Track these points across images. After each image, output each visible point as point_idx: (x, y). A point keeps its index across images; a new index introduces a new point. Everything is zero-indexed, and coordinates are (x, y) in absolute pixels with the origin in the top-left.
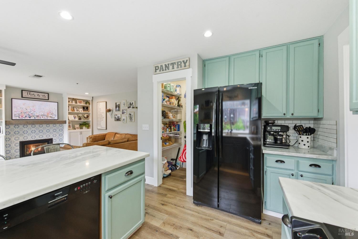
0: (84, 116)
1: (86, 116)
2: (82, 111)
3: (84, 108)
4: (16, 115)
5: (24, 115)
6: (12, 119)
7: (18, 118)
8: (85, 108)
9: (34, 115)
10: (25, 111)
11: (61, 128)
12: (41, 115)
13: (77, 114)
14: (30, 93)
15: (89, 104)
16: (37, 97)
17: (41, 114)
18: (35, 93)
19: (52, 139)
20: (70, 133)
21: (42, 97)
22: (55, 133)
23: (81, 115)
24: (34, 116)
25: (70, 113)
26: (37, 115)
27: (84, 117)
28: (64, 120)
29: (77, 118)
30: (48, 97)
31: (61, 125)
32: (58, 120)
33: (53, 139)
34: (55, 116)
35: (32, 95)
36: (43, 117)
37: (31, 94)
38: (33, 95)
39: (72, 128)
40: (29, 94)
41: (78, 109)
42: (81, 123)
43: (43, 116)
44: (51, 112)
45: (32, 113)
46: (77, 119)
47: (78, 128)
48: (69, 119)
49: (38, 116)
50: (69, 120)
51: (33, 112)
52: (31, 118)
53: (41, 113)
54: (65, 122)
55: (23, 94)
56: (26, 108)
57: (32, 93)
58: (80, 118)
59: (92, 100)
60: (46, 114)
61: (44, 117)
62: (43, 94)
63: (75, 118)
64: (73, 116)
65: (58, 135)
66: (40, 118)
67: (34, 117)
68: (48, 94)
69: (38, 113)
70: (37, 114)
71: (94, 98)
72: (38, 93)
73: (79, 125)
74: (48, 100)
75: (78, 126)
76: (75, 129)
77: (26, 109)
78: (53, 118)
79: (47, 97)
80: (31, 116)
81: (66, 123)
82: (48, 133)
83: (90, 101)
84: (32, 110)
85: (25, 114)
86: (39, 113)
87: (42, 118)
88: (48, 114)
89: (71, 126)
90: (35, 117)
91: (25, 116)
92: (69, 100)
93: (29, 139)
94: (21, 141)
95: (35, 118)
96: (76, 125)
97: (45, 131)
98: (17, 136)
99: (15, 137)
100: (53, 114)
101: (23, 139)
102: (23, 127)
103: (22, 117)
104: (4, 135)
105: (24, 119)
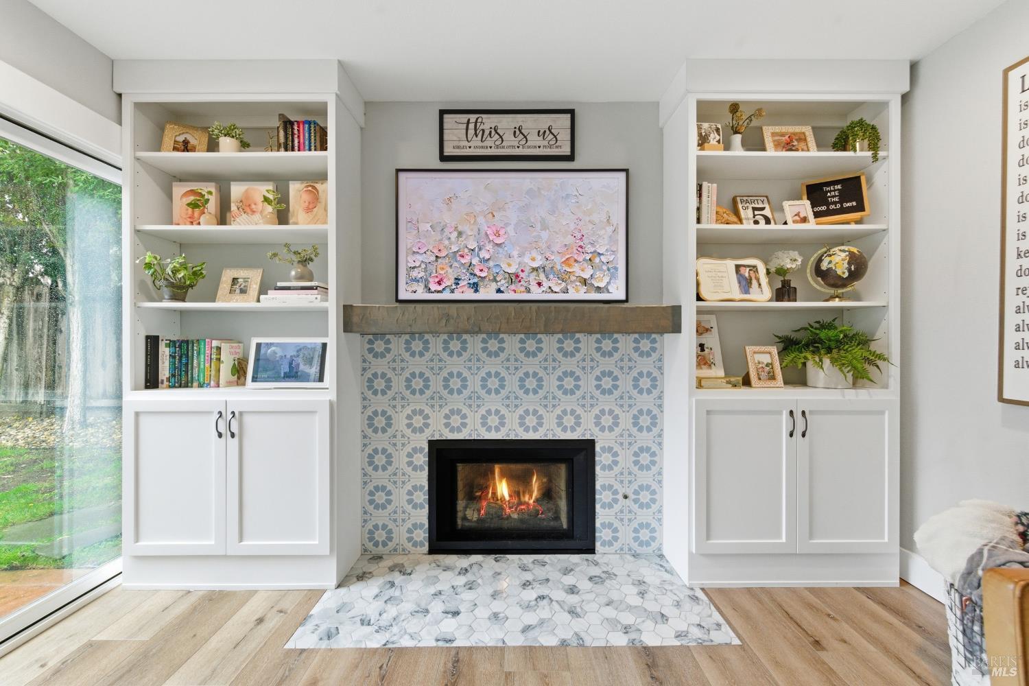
0: (824, 266)
1: (839, 261)
2: (804, 220)
3: (816, 193)
4: (414, 274)
5: (450, 271)
6: (397, 300)
7: (422, 295)
8: (833, 194)
9: (495, 270)
10: (454, 249)
11: (645, 365)
12: (535, 270)
13: (765, 247)
14: (476, 122)
15: (874, 140)
16: (511, 144)
17: (533, 259)
18: (506, 122)
19: (591, 443)
20: (708, 412)
21: (539, 141)
22: (607, 403)
23: (790, 260)
24: (495, 280)
25: (707, 246)
26: (512, 270)
27: (823, 274)
28: (667, 302)
29: (764, 280)
30: (569, 137)
31: (645, 345)
32: (626, 305)
33: (598, 449)
34: (612, 271)
35: (487, 132)
36: (539, 284)
37: (483, 131)
38: (493, 132)
39: (721, 373)
40: (476, 129)
41: (767, 212)
42: (794, 336)
43: (542, 277)
44: (590, 249)
45: (487, 257)
46: (762, 296)
47: (773, 378)
48: (704, 294)
49: (517, 276)
50: (699, 298)
51: (489, 247)
52: (481, 290)
53: (534, 254)
54: (670, 320)
55: (446, 137)
56: (460, 228)
57: (489, 121)
58: (786, 284)
59: (905, 98)
60: (558, 261)
61: (546, 284)
62: (544, 121)
63: (746, 284)
64: (730, 264)
65: (625, 420)
66: (528, 291)
67: (494, 286)
68: (571, 112)
69: (515, 253)
70: (509, 265)
71: (923, 71)
72: (519, 120)
73: (774, 350)
74: (571, 158)
75: (766, 359)
76: (747, 382)
77: (460, 234)
78: (598, 289)
79: (565, 136)
80: (483, 275)
81: (677, 328)
82: (568, 403)
83: (882, 106)
84: (487, 235)
85: (456, 264)
86: (519, 256)
87: (537, 294)
88: (567, 262)
89: (718, 357)
90: (502, 285)
91: (453, 281)
92: (705, 125)
93: (474, 428)
94: (437, 437)
95: (499, 291)
96: (757, 348)
97: (551, 382)
98: (418, 403)
99: (408, 411)
100: (597, 260)
101: (447, 425)
102: (446, 349)
103: (439, 283)
104: (332, 395)
105: (446, 296)
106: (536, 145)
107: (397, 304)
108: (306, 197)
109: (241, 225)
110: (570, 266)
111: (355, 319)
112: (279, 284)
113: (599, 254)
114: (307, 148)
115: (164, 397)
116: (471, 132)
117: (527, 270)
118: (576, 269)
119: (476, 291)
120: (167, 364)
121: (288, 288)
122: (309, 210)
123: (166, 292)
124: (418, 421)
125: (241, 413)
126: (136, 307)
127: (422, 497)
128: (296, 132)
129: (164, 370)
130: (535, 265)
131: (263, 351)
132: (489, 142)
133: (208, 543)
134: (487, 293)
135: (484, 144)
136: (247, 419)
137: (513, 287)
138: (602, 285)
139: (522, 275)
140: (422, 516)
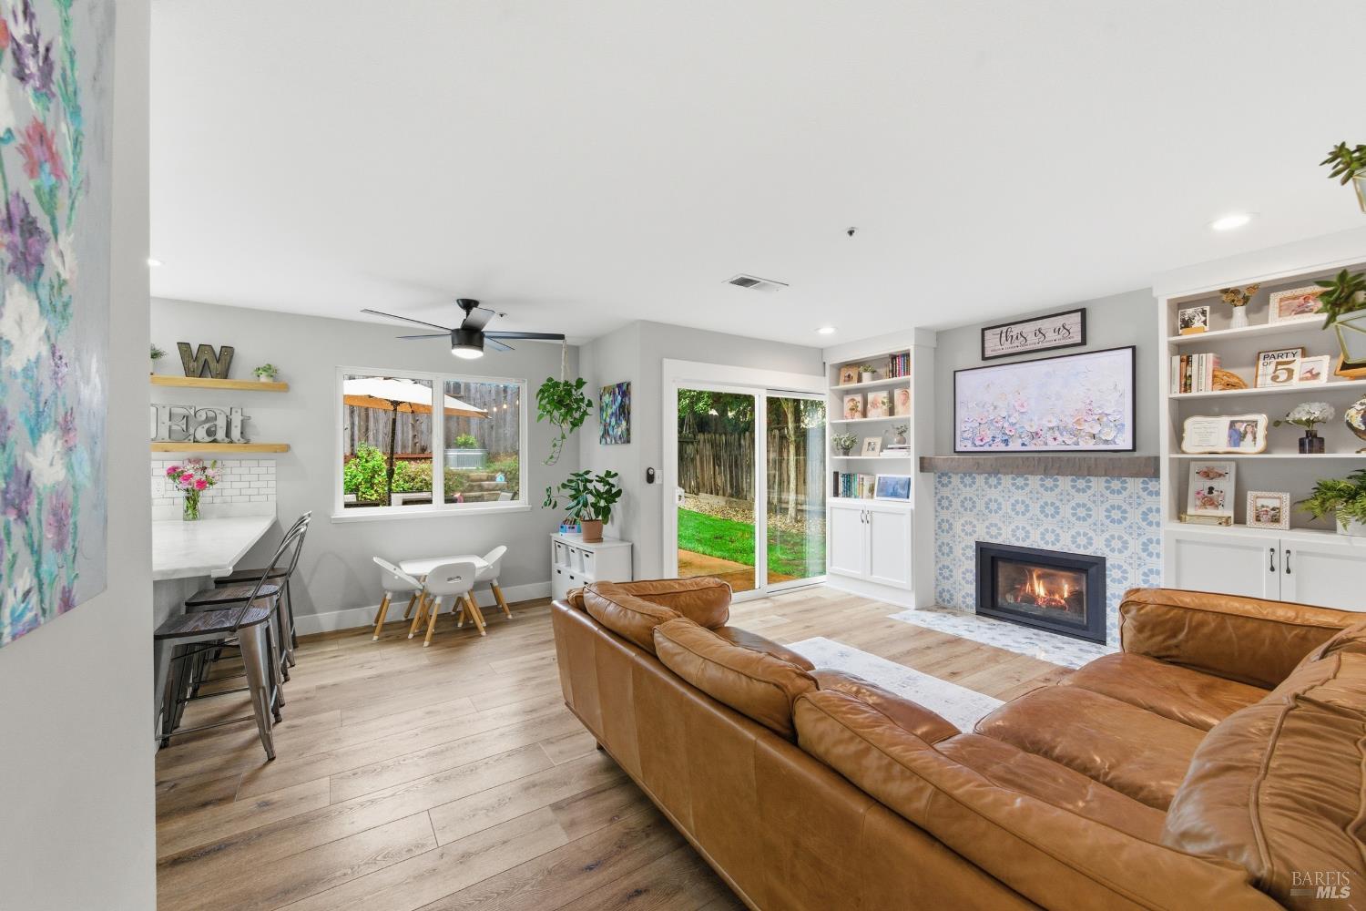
4: (965, 435)
5: (989, 432)
6: (955, 451)
7: (971, 448)
9: (1021, 430)
11: (1154, 502)
12: (1051, 429)
14: (1007, 332)
16: (1033, 342)
17: (1049, 421)
18: (1028, 329)
19: (1103, 560)
21: (1056, 336)
22: (1116, 530)
24: (1020, 437)
26: (1033, 430)
29: (1262, 433)
30: (1080, 330)
31: (1153, 485)
32: (1136, 454)
33: (1108, 565)
34: (1120, 428)
35: (1015, 337)
36: (1055, 439)
38: (1019, 336)
43: (1057, 434)
44: (1098, 411)
45: (1014, 421)
47: (1278, 520)
49: (1037, 434)
51: (1016, 415)
53: (1050, 416)
54: (1153, 468)
55: (986, 346)
56: (996, 404)
57: (1016, 330)
58: (1311, 434)
60: (1070, 422)
61: (1060, 439)
62: (1059, 321)
63: (1238, 437)
65: (1135, 546)
66: (1046, 444)
67: (1020, 441)
68: (1082, 310)
69: (1036, 418)
70: (1031, 426)
72: (1039, 324)
73: (1284, 496)
74: (1084, 342)
76: (1241, 522)
77: (995, 408)
78: (1106, 442)
79: (1077, 330)
81: (1155, 475)
82: (1081, 527)
84: (1014, 406)
85: (992, 428)
86: (1039, 420)
87: (1052, 446)
88: (1078, 422)
89: (1227, 499)
90: (1026, 439)
92: (1190, 311)
93: (1007, 538)
94: (981, 540)
95: (1023, 444)
96: (1259, 494)
97: (1066, 511)
98: (968, 516)
99: (962, 521)
100: (1105, 419)
101: (988, 533)
102: (986, 483)
103: (981, 440)
104: (915, 507)
105: (987, 448)
106: (1052, 339)
107: (955, 454)
108: (902, 397)
109: (872, 417)
110: (1080, 424)
111: (926, 465)
112: (889, 446)
113: (1107, 415)
114: (902, 374)
115: (841, 501)
116: (1004, 339)
117: (1045, 429)
118: (1086, 427)
119: (1007, 445)
120: (842, 485)
121: (892, 448)
122: (903, 403)
123: (841, 451)
124: (969, 529)
125: (872, 512)
126: (831, 459)
127: (972, 577)
128: (897, 361)
129: (841, 488)
130: (1051, 426)
131: (881, 481)
132: (1016, 343)
133: (857, 573)
134: (1015, 445)
135: (1014, 345)
136: (874, 515)
137: (1034, 441)
138: (1109, 438)
139: (1041, 433)
140: (971, 589)
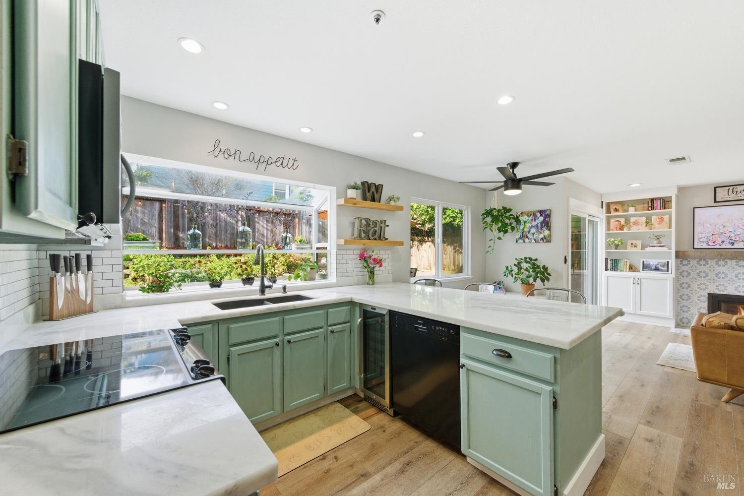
4: (702, 240)
5: (719, 238)
6: (694, 248)
7: (705, 246)
14: (733, 189)
24: (742, 241)
35: (739, 192)
37: (737, 191)
40: (733, 191)
45: (739, 233)
51: (741, 230)
52: (735, 244)
55: (717, 195)
57: (740, 188)
67: (742, 243)
80: (737, 240)
84: (739, 226)
85: (722, 236)
91: (721, 242)
93: (731, 291)
98: (703, 281)
99: (698, 283)
101: (717, 289)
102: (717, 264)
103: (714, 243)
104: (673, 275)
105: (718, 246)
107: (693, 250)
109: (634, 229)
112: (650, 245)
114: (659, 208)
115: (609, 273)
116: (730, 192)
119: (733, 245)
120: (610, 264)
122: (659, 223)
123: (613, 247)
125: (641, 279)
126: (604, 251)
128: (655, 202)
129: (609, 267)
131: (645, 263)
132: (740, 195)
134: (739, 246)
135: (737, 196)
136: (643, 280)
